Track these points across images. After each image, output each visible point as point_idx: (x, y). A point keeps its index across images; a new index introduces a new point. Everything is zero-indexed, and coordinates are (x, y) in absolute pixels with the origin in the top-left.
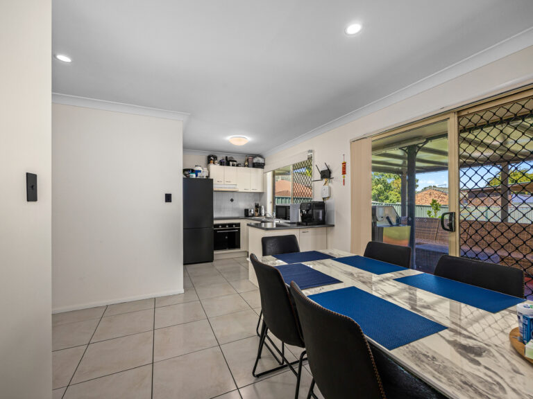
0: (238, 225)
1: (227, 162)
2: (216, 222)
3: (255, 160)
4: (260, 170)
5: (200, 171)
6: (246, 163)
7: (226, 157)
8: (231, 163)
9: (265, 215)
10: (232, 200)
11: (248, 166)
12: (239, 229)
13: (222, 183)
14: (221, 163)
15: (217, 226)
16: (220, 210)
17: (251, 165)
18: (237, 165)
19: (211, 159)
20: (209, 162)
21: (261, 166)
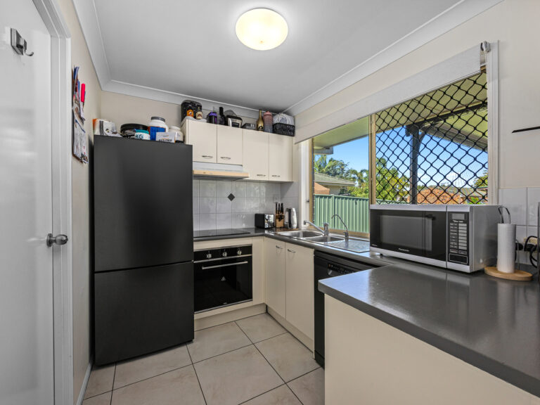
0: (248, 249)
1: (220, 118)
2: (198, 247)
3: (278, 119)
4: (286, 138)
5: (163, 130)
6: (261, 124)
7: (221, 109)
8: (230, 121)
9: (298, 227)
10: (231, 197)
11: (263, 129)
12: (250, 259)
13: (213, 160)
14: (211, 119)
15: (202, 254)
16: (206, 215)
17: (269, 127)
18: (243, 127)
19: (189, 108)
20: (184, 115)
21: (288, 130)
